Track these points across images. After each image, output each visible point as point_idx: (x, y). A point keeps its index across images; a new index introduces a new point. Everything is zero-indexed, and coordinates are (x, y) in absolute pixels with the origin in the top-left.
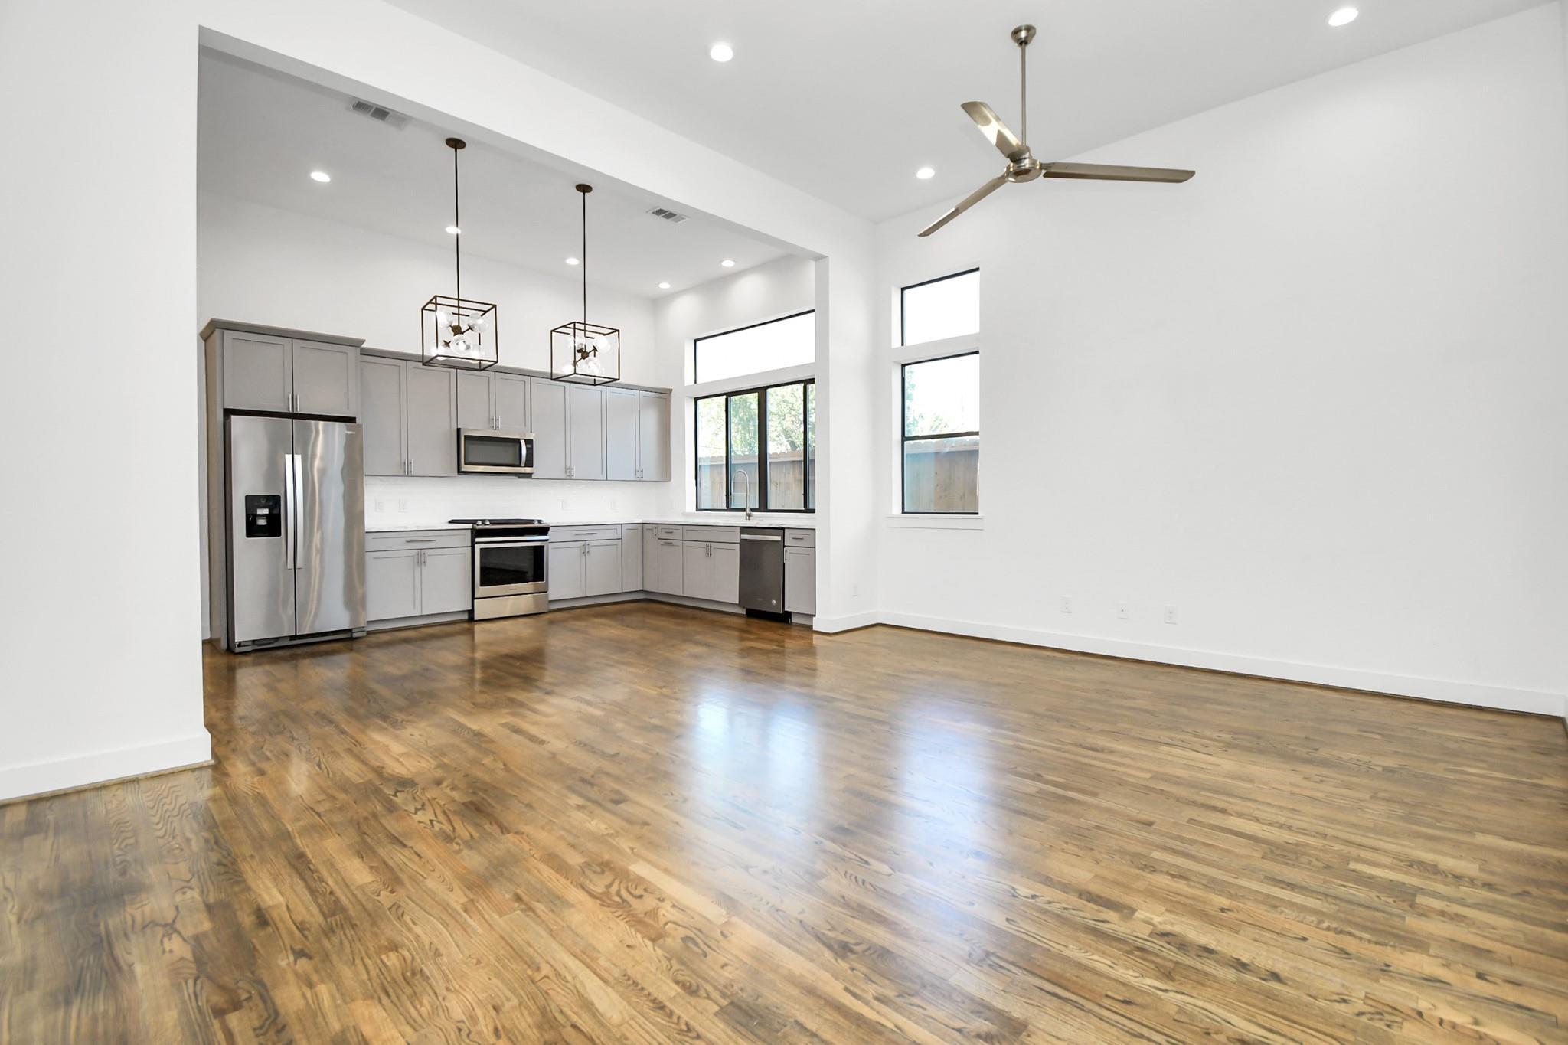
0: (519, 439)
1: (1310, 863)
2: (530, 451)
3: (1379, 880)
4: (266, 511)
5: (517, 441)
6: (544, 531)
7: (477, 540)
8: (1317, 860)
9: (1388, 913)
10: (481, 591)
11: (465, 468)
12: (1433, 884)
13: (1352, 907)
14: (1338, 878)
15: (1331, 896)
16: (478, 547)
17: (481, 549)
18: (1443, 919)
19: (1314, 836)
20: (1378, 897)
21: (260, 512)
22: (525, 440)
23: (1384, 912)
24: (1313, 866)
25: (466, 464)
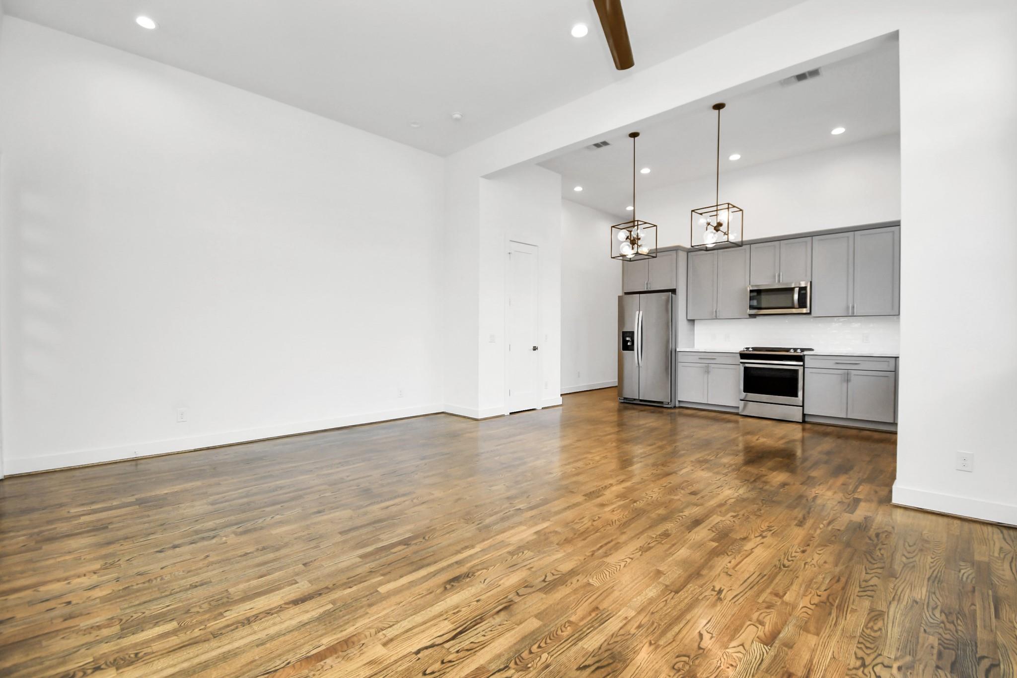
0: (794, 288)
1: (201, 608)
2: (804, 296)
3: (151, 626)
8: (198, 612)
9: (131, 607)
11: (750, 312)
12: (114, 648)
13: (153, 597)
14: (175, 610)
15: (169, 595)
16: (742, 366)
17: (745, 367)
18: (98, 624)
19: (220, 629)
20: (144, 613)
22: (799, 288)
23: (135, 606)
24: (196, 606)
25: (751, 309)
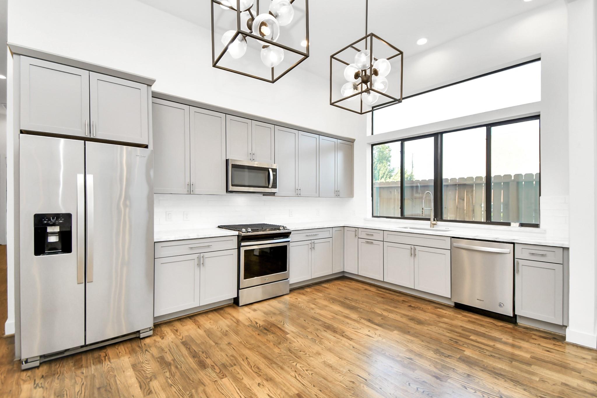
0: (268, 168)
2: (275, 176)
4: (57, 229)
5: (267, 170)
6: (287, 235)
7: (243, 244)
10: (244, 282)
11: (231, 188)
16: (242, 250)
17: (245, 251)
21: (50, 229)
22: (272, 169)
25: (232, 185)
